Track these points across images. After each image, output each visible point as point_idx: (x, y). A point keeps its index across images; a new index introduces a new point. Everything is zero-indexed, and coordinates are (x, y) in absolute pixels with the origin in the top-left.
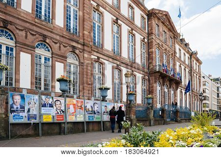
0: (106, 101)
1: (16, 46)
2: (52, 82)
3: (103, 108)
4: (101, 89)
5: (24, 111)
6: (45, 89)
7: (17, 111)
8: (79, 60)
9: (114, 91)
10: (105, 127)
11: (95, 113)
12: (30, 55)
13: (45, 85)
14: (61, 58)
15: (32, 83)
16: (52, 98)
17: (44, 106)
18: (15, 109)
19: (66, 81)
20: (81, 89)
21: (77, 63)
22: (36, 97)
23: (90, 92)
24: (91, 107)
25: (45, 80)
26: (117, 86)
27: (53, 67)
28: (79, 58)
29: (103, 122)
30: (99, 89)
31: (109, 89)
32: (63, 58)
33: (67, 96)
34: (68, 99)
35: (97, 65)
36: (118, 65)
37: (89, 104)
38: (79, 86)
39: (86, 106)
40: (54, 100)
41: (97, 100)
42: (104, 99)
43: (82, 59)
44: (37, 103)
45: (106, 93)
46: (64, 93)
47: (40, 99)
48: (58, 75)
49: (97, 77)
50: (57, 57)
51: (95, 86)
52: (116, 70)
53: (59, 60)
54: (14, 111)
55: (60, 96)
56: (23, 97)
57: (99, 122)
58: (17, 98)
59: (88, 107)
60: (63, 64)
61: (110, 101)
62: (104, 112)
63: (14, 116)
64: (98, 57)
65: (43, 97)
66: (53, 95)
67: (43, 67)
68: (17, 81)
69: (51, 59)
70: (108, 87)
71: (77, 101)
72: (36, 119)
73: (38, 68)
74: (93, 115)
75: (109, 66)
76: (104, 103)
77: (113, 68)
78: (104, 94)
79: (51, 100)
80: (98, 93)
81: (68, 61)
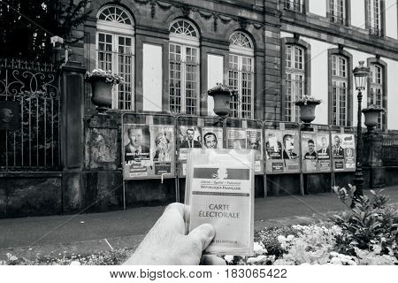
0: (312, 130)
1: (135, 35)
2: (201, 97)
3: (305, 146)
4: (299, 104)
5: (148, 156)
6: (189, 110)
7: (136, 157)
8: (255, 45)
9: (332, 109)
10: (308, 186)
11: (286, 157)
12: (161, 48)
13: (189, 102)
14: (217, 46)
15: (164, 101)
16: (200, 129)
17: (185, 145)
18: (133, 154)
19: (226, 93)
20: (258, 105)
21: (250, 52)
22: (171, 129)
23: (278, 110)
24: (279, 143)
25: (189, 93)
26: (338, 94)
27: (203, 66)
28: (254, 41)
29: (306, 175)
30: (297, 104)
31: (318, 103)
32: (221, 45)
33: (229, 125)
34: (232, 130)
35: (292, 52)
36: (341, 47)
37: (274, 139)
38: (255, 99)
39: (268, 143)
41: (293, 127)
42: (306, 125)
43: (261, 42)
44: (172, 140)
45: (312, 112)
46: (224, 120)
48: (211, 85)
49: (293, 76)
50: (209, 44)
51: (290, 97)
52: (337, 58)
53: (213, 50)
54: (131, 158)
55: (215, 125)
56: (146, 132)
57: (295, 177)
60: (222, 58)
61: (322, 129)
62: (307, 154)
63: (131, 167)
64: (295, 34)
65: (183, 128)
66: (200, 122)
67: (183, 67)
68: (139, 99)
69: (198, 50)
70: (316, 99)
71: (249, 133)
72: (169, 171)
73: (175, 71)
74: (282, 161)
75: (319, 50)
76: (307, 135)
77: (331, 53)
78: (308, 115)
79: (197, 133)
80: (295, 115)
81: (231, 50)
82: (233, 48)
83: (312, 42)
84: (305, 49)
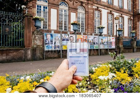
0: (102, 36)
1: (48, 6)
2: (69, 25)
3: (100, 41)
4: (99, 28)
5: (52, 43)
6: (65, 29)
7: (48, 43)
8: (85, 10)
9: (108, 30)
10: (101, 53)
12: (56, 10)
13: (65, 27)
14: (74, 10)
15: (57, 26)
16: (68, 35)
17: (64, 40)
19: (77, 24)
20: (86, 28)
21: (84, 12)
22: (59, 35)
23: (92, 30)
24: (93, 40)
25: (65, 24)
26: (110, 25)
27: (69, 16)
28: (85, 9)
29: (100, 49)
30: (98, 28)
31: (104, 28)
32: (75, 10)
33: (77, 34)
34: (77, 36)
35: (97, 13)
36: (111, 11)
37: (91, 38)
38: (85, 27)
40: (70, 36)
41: (97, 35)
43: (87, 9)
45: (102, 30)
46: (76, 32)
47: (61, 36)
48: (72, 22)
49: (97, 20)
50: (72, 9)
51: (96, 26)
52: (110, 14)
53: (73, 11)
55: (73, 34)
56: (52, 36)
57: (97, 50)
58: (49, 36)
59: (90, 40)
60: (75, 14)
61: (105, 36)
62: (101, 43)
63: (47, 47)
64: (97, 7)
65: (63, 35)
66: (69, 33)
67: (63, 16)
68: (49, 26)
69: (68, 11)
70: (104, 26)
71: (83, 36)
72: (59, 48)
73: (61, 17)
74: (93, 45)
75: (105, 12)
76: (101, 37)
77: (108, 13)
79: (67, 36)
80: (97, 31)
81: (78, 11)
82: (79, 11)
83: (102, 9)
84: (100, 11)
